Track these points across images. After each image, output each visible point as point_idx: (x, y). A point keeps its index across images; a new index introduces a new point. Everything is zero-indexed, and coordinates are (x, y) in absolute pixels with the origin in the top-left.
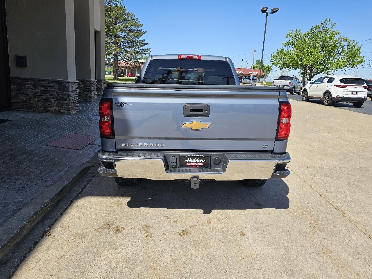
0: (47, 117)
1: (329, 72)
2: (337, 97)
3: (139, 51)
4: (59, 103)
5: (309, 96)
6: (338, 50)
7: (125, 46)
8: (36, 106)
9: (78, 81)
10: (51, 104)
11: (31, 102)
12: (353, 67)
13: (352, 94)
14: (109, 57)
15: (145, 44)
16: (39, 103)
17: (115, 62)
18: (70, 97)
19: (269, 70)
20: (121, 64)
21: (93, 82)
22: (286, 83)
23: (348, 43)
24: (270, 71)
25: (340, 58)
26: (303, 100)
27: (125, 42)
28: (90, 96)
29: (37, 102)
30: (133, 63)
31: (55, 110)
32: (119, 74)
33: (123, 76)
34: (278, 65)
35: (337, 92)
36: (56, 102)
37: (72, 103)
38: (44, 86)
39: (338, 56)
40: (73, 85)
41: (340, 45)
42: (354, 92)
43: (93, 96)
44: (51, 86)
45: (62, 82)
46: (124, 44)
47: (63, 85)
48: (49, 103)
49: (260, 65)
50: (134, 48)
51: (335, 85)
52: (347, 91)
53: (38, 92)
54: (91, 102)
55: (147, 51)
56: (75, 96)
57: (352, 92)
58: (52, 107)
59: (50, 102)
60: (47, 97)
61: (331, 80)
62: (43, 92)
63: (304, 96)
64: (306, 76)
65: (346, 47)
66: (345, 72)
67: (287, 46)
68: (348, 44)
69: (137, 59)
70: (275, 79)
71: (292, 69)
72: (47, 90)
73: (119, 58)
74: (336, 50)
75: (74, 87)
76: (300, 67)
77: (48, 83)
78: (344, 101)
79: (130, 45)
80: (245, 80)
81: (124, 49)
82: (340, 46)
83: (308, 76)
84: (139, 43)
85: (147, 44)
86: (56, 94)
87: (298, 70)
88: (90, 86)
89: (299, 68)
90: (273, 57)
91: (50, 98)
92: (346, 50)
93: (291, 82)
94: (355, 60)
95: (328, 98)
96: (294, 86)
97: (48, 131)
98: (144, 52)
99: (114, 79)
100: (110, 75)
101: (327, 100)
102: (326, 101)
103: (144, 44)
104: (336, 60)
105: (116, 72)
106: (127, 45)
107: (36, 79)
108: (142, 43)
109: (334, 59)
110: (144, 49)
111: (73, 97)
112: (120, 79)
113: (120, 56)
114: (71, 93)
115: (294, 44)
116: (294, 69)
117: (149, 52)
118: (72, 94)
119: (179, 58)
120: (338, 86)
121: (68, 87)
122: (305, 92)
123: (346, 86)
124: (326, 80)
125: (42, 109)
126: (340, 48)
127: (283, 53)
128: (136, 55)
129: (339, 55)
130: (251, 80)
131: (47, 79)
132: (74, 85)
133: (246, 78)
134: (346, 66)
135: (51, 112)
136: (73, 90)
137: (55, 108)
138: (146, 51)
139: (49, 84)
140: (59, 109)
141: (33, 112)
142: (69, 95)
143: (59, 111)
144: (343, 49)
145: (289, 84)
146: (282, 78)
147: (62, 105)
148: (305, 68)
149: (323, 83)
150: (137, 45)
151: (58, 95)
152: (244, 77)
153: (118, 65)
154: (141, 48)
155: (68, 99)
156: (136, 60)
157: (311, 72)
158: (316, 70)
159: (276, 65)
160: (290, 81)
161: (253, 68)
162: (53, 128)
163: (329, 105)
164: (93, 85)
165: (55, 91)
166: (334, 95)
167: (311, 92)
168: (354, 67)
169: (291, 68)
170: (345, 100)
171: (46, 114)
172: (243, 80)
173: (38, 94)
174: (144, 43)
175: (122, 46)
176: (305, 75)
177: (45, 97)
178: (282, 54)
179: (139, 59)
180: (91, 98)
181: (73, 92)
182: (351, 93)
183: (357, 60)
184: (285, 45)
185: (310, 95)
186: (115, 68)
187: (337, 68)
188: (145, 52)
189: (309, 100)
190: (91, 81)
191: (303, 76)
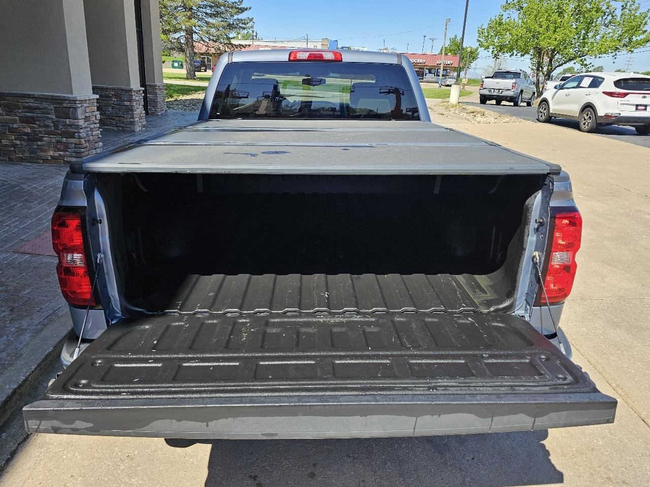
0: (34, 174)
1: (585, 60)
2: (607, 116)
3: (231, 23)
4: (59, 142)
5: (551, 111)
6: (604, 18)
7: (206, 13)
8: (12, 149)
9: (98, 96)
10: (43, 145)
11: (3, 140)
12: (630, 51)
13: (637, 109)
14: (177, 35)
15: (243, 10)
16: (18, 142)
17: (188, 45)
18: (81, 131)
19: (473, 55)
20: (200, 48)
21: (134, 91)
22: (506, 84)
23: (622, 4)
24: (474, 58)
25: (607, 33)
26: (538, 120)
27: (205, 6)
28: (132, 120)
29: (14, 141)
30: (221, 46)
31: (53, 157)
32: (198, 67)
33: (206, 71)
34: (491, 47)
35: (606, 107)
36: (54, 140)
37: (85, 141)
38: (25, 107)
39: (602, 30)
40: (85, 105)
41: (608, 8)
42: (641, 105)
43: (136, 119)
44: (40, 109)
45: (62, 100)
46: (204, 10)
47: (64, 105)
48: (39, 143)
49: (457, 48)
50: (222, 17)
51: (604, 93)
52: (626, 104)
53: (15, 122)
54: (134, 131)
55: (247, 23)
56: (92, 126)
57: (637, 106)
58: (46, 151)
59: (42, 141)
60: (35, 131)
61: (596, 83)
62: (26, 120)
63: (541, 112)
64: (542, 68)
65: (618, 13)
66: (614, 61)
67: (508, 11)
68: (623, 6)
69: (229, 39)
70: (486, 78)
71: (516, 55)
72: (32, 117)
73: (195, 37)
74: (600, 19)
75: (88, 110)
76: (531, 52)
77: (32, 101)
78: (620, 124)
79: (215, 13)
80: (429, 77)
81: (203, 19)
82: (608, 10)
83: (545, 69)
84: (232, 8)
85: (246, 9)
86: (52, 125)
87: (527, 56)
88: (130, 100)
89: (529, 54)
90: (481, 33)
91: (41, 132)
92: (618, 19)
93: (515, 83)
94: (634, 39)
95: (590, 118)
96: (522, 91)
97: (26, 210)
98: (241, 25)
99: (187, 79)
100: (182, 68)
101: (587, 123)
102: (584, 124)
103: (240, 9)
104: (598, 37)
105: (191, 65)
106: (209, 11)
107: (9, 94)
108: (238, 8)
109: (594, 36)
110: (241, 20)
111: (89, 129)
112: (198, 78)
113: (197, 33)
114: (81, 123)
115: (522, 8)
116: (519, 54)
117: (250, 25)
118: (86, 123)
119: (292, 58)
120: (611, 94)
121: (75, 109)
122: (544, 104)
123: (625, 95)
124: (587, 82)
125: (27, 154)
126: (607, 14)
127: (500, 24)
128: (227, 31)
129: (605, 27)
130: (441, 77)
131: (30, 95)
132: (87, 105)
133: (430, 72)
134: (617, 48)
135: (46, 161)
136: (87, 115)
137: (51, 153)
138: (245, 24)
139: (35, 105)
140: (60, 155)
141: (9, 161)
142: (78, 127)
143: (61, 158)
144: (613, 16)
145: (513, 86)
146: (499, 75)
147: (66, 147)
148: (540, 53)
149: (581, 87)
150: (226, 10)
151: (56, 126)
152: (427, 71)
153: (193, 50)
154: (236, 17)
155: (76, 134)
156: (226, 41)
157: (551, 61)
158: (560, 57)
159: (487, 48)
160: (514, 81)
161: (443, 53)
162: (40, 203)
163: (590, 131)
164: (137, 98)
165: (48, 118)
166: (601, 113)
167: (555, 104)
168: (632, 52)
169: (515, 52)
170: (622, 122)
171: (34, 165)
172: (425, 75)
173: (15, 126)
174: (240, 7)
175: (199, 13)
176: (539, 66)
177: (28, 130)
178: (498, 26)
179: (232, 38)
180: (132, 123)
181: (87, 119)
182: (635, 107)
183: (638, 38)
184: (506, 9)
185: (553, 110)
186: (188, 57)
187: (600, 53)
188: (243, 26)
189: (551, 120)
190: (131, 90)
191: (535, 68)
